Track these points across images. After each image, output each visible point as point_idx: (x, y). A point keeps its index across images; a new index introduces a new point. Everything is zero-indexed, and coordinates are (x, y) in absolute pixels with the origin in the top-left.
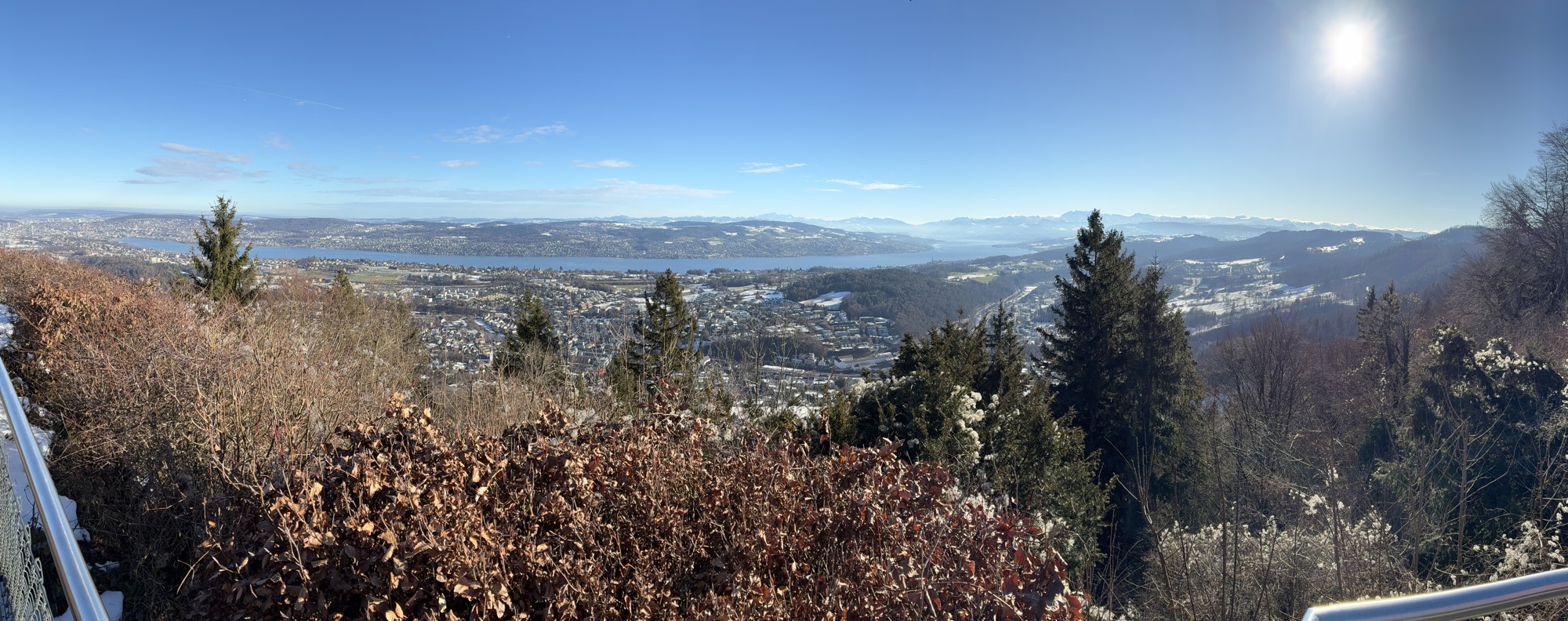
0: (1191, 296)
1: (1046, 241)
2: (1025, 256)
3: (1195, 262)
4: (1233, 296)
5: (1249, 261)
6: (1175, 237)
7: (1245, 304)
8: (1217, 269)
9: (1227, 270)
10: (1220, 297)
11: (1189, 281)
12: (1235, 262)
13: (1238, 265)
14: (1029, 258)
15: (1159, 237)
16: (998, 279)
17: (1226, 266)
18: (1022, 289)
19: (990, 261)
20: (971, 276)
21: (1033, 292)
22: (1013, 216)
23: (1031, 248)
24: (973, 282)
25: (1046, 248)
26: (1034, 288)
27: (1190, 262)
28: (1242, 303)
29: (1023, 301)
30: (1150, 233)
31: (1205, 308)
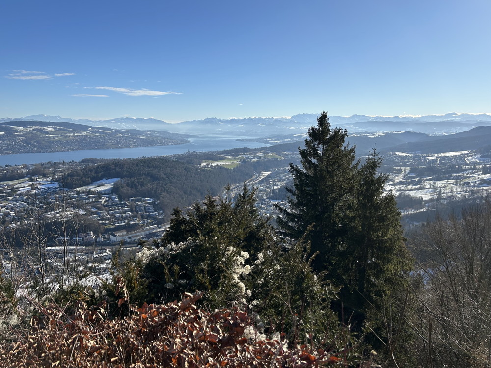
0: (400, 183)
1: (278, 137)
2: (262, 149)
3: (404, 154)
4: (440, 184)
5: (458, 153)
6: (387, 133)
7: (452, 191)
8: (425, 160)
9: (435, 161)
10: (427, 185)
11: (398, 170)
12: (443, 154)
13: (446, 157)
14: (266, 150)
15: (373, 134)
16: (241, 165)
17: (434, 158)
18: (260, 174)
19: (235, 152)
20: (219, 163)
21: (268, 176)
22: (253, 117)
23: (266, 142)
24: (221, 168)
25: (278, 142)
26: (269, 173)
27: (400, 154)
28: (449, 191)
29: (260, 183)
30: (365, 130)
31: (412, 194)
